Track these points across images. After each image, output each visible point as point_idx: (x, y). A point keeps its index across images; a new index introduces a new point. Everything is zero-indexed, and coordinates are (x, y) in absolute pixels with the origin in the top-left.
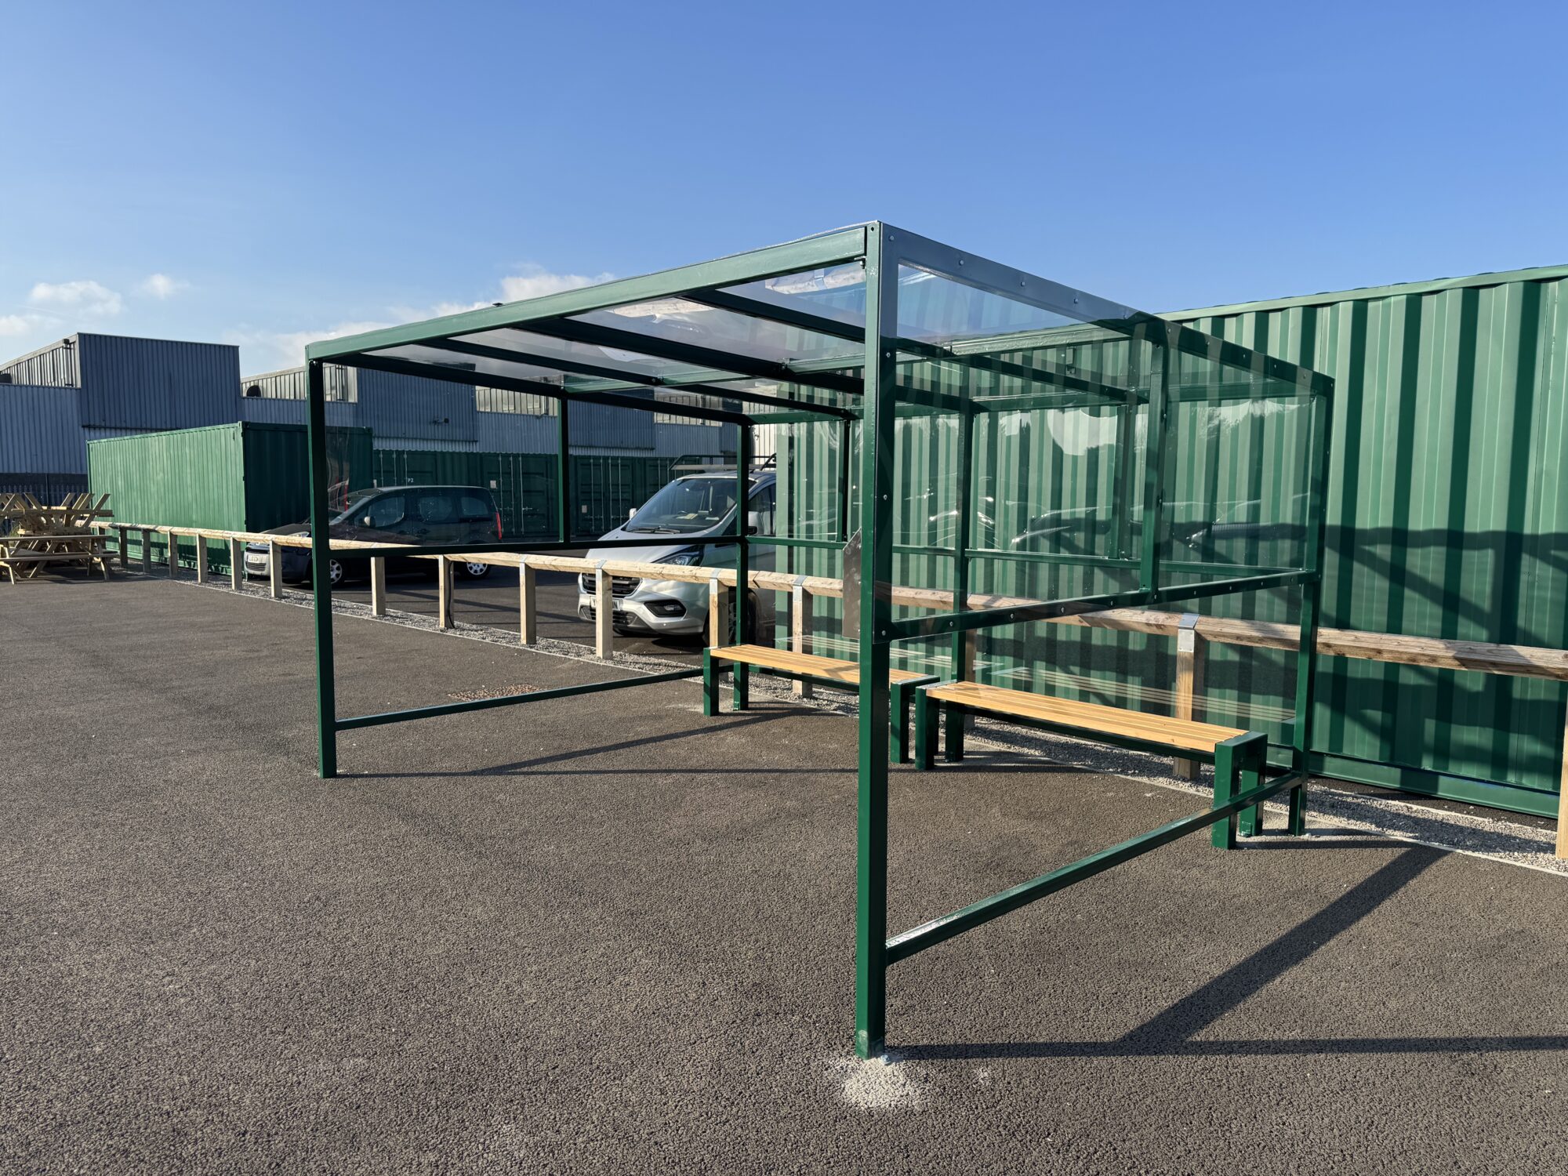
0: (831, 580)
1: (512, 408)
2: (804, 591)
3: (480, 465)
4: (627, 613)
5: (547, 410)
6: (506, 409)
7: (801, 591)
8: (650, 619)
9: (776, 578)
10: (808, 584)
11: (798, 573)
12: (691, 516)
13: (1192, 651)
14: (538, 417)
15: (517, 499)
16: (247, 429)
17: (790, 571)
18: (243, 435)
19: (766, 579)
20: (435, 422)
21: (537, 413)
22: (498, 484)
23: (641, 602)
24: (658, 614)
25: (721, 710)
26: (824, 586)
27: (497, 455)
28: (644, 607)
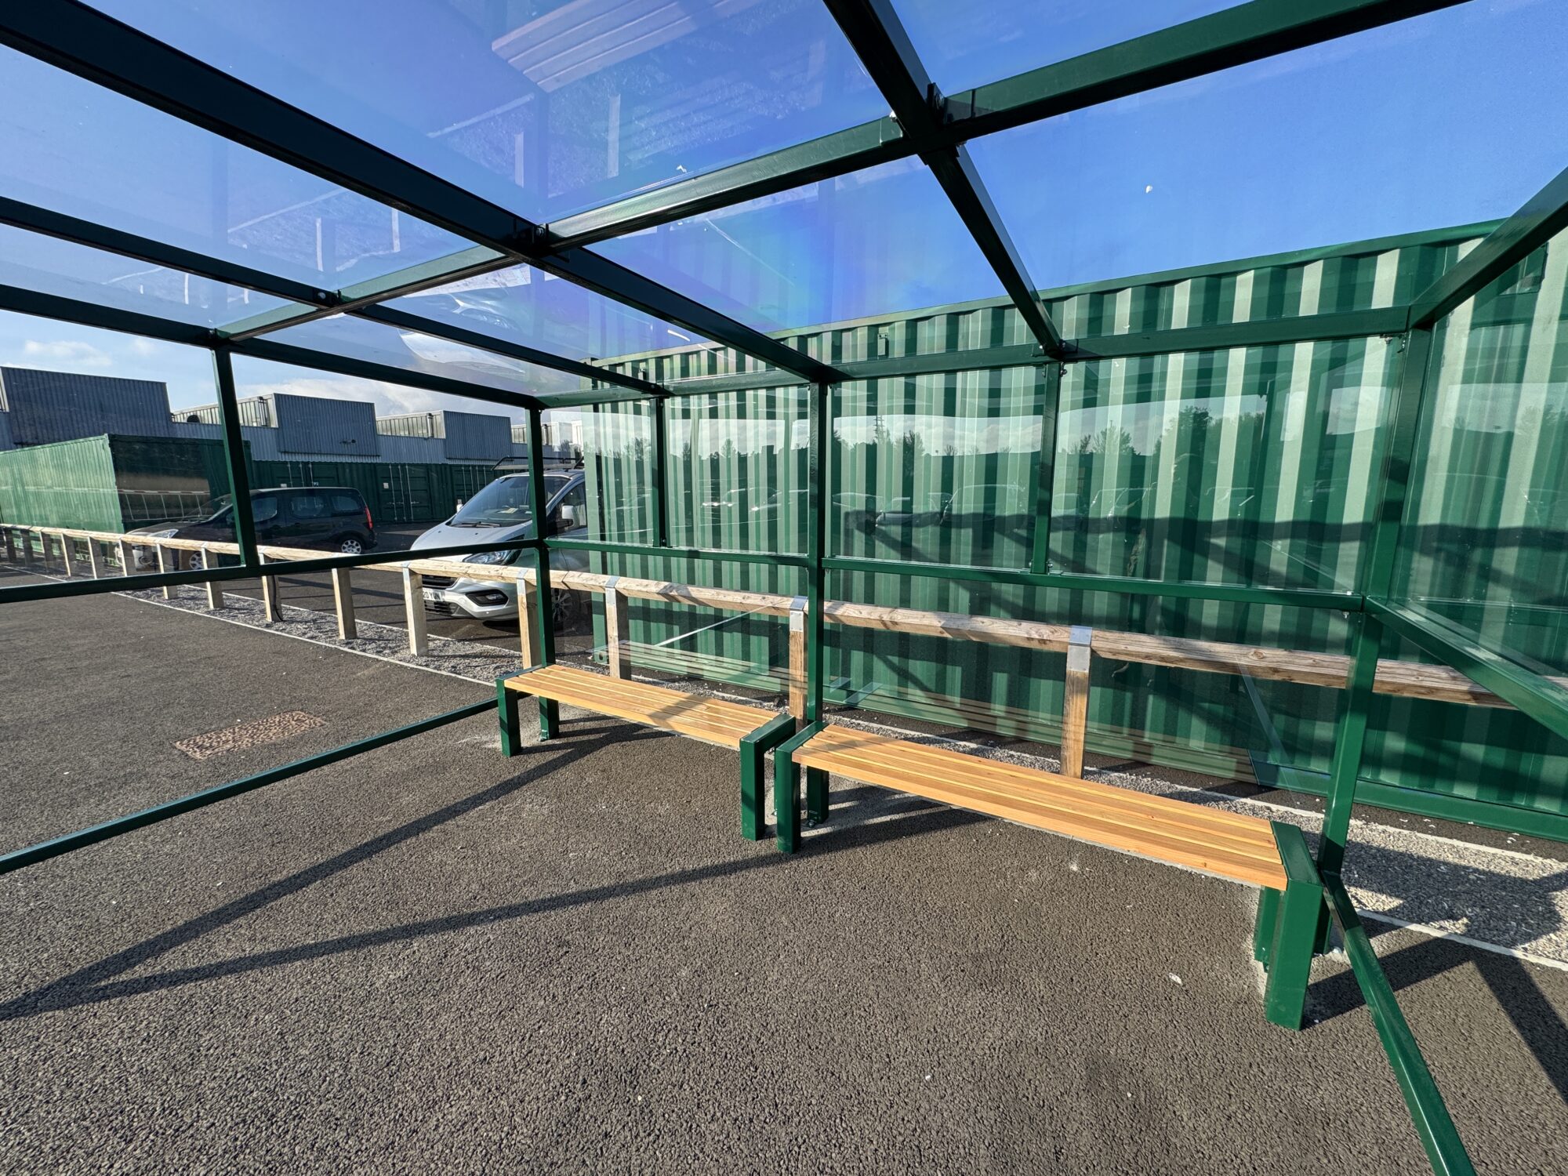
0: (645, 582)
1: (407, 433)
2: (618, 592)
3: (375, 472)
4: (450, 603)
5: (433, 434)
6: (402, 434)
7: (614, 594)
8: (474, 608)
9: (587, 579)
10: (622, 586)
11: (612, 574)
12: (512, 510)
13: (1087, 671)
14: (425, 439)
15: (407, 496)
16: (114, 442)
17: (605, 572)
18: (111, 445)
19: (576, 580)
20: (345, 442)
21: (426, 436)
22: (390, 485)
23: (463, 593)
24: (480, 604)
25: (524, 744)
26: (639, 588)
27: (388, 465)
28: (465, 597)
